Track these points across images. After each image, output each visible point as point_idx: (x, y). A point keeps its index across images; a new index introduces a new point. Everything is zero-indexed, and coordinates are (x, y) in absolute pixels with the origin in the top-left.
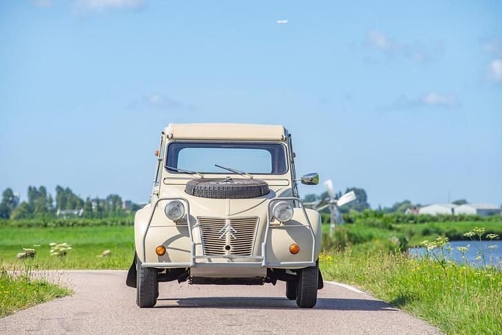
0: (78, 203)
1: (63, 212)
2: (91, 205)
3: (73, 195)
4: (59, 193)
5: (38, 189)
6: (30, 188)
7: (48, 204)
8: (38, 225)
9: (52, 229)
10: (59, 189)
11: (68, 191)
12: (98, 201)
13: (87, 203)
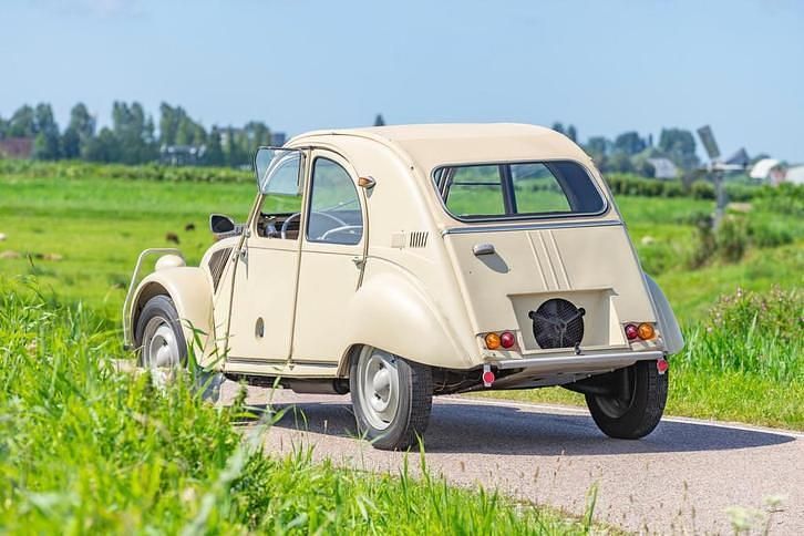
0: (197, 134)
1: (171, 150)
2: (219, 139)
3: (188, 120)
4: (165, 115)
5: (129, 106)
6: (116, 105)
7: (145, 134)
8: (148, 176)
9: (172, 184)
10: (165, 108)
11: (180, 113)
12: (231, 132)
13: (213, 136)
